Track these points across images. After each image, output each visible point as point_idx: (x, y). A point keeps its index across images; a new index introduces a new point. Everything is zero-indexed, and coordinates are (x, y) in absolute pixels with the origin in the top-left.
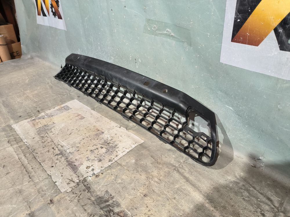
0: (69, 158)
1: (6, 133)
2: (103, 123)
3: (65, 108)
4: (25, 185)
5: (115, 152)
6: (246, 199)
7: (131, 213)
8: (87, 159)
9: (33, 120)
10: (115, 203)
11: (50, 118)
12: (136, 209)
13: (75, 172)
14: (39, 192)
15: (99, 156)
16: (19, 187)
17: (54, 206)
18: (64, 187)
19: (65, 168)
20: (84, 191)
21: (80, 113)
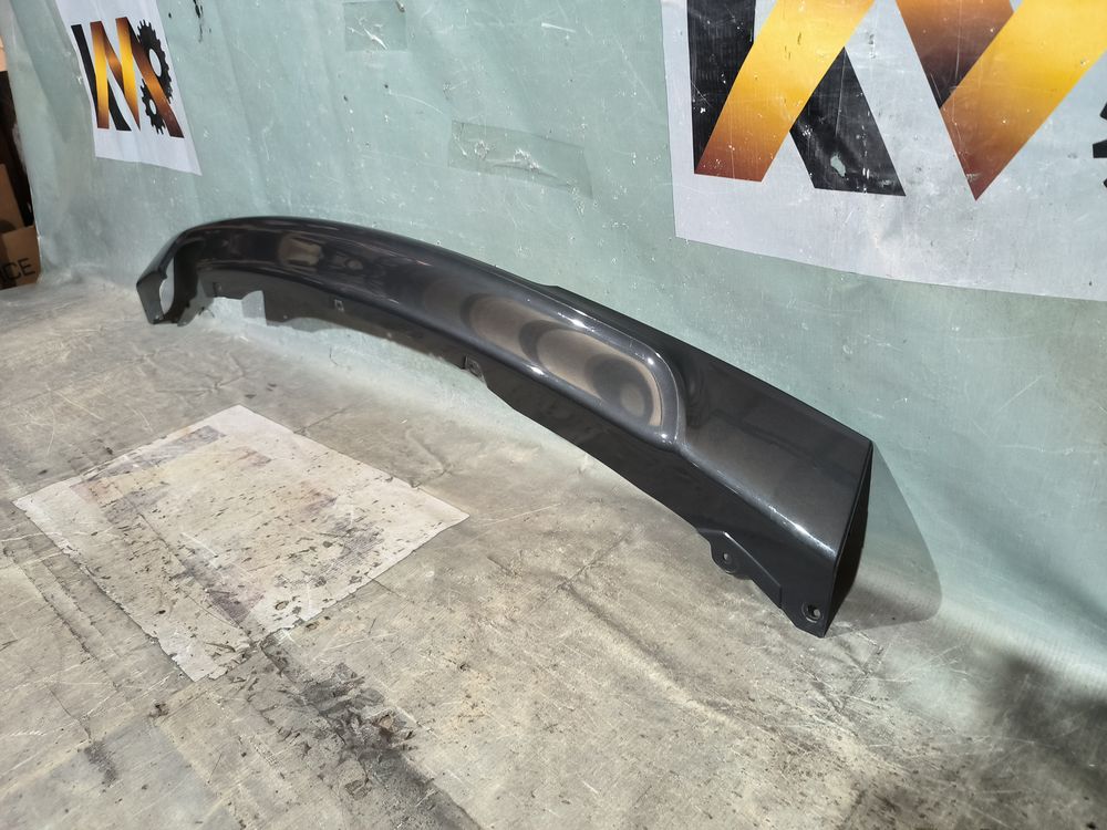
0: (218, 584)
2: (334, 472)
3: (201, 436)
4: (69, 673)
5: (372, 554)
6: (774, 649)
7: (415, 718)
8: (276, 582)
9: (90, 480)
10: (366, 695)
11: (151, 469)
12: (434, 705)
13: (238, 623)
14: (118, 688)
15: (314, 570)
16: (51, 679)
17: (170, 721)
18: (201, 667)
19: (203, 614)
20: (267, 670)
21: (254, 448)
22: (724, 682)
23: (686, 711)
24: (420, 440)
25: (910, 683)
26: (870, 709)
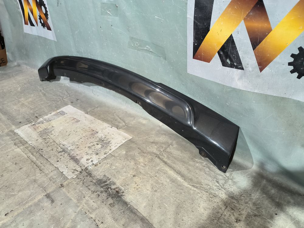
0: (71, 154)
1: (10, 137)
2: (97, 125)
3: (60, 113)
4: (38, 176)
5: (109, 147)
6: (207, 173)
7: (124, 188)
8: (86, 154)
9: (33, 125)
10: (111, 183)
11: (48, 122)
12: (128, 185)
13: (78, 164)
14: (51, 180)
15: (95, 151)
16: (34, 178)
17: (65, 188)
18: (70, 175)
19: (68, 162)
20: (87, 176)
21: (75, 117)
22: (196, 180)
23: (187, 187)
24: (118, 116)
25: (238, 181)
26: (229, 187)
